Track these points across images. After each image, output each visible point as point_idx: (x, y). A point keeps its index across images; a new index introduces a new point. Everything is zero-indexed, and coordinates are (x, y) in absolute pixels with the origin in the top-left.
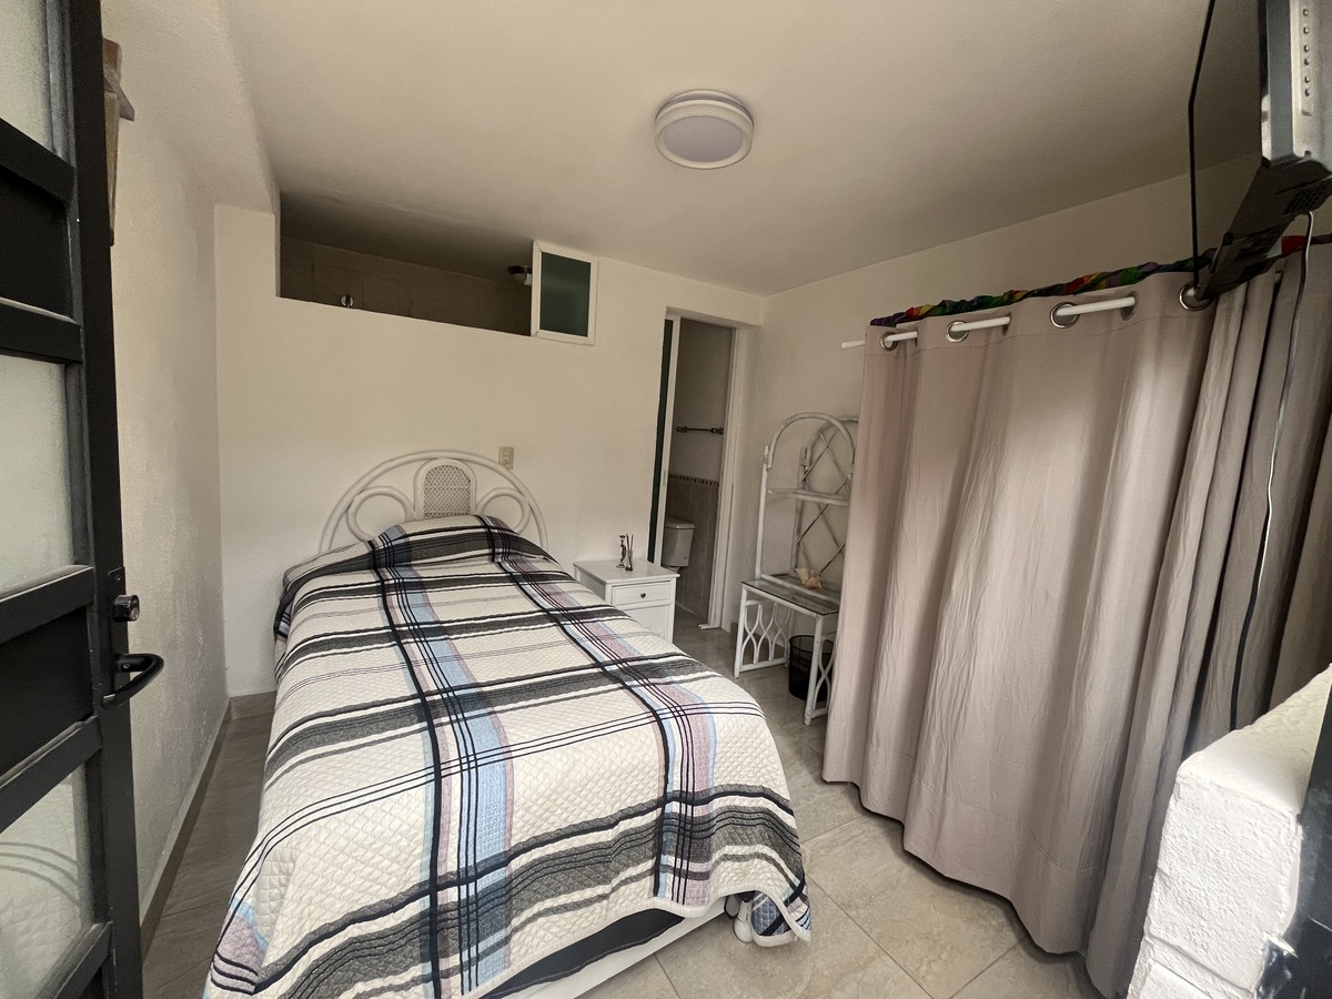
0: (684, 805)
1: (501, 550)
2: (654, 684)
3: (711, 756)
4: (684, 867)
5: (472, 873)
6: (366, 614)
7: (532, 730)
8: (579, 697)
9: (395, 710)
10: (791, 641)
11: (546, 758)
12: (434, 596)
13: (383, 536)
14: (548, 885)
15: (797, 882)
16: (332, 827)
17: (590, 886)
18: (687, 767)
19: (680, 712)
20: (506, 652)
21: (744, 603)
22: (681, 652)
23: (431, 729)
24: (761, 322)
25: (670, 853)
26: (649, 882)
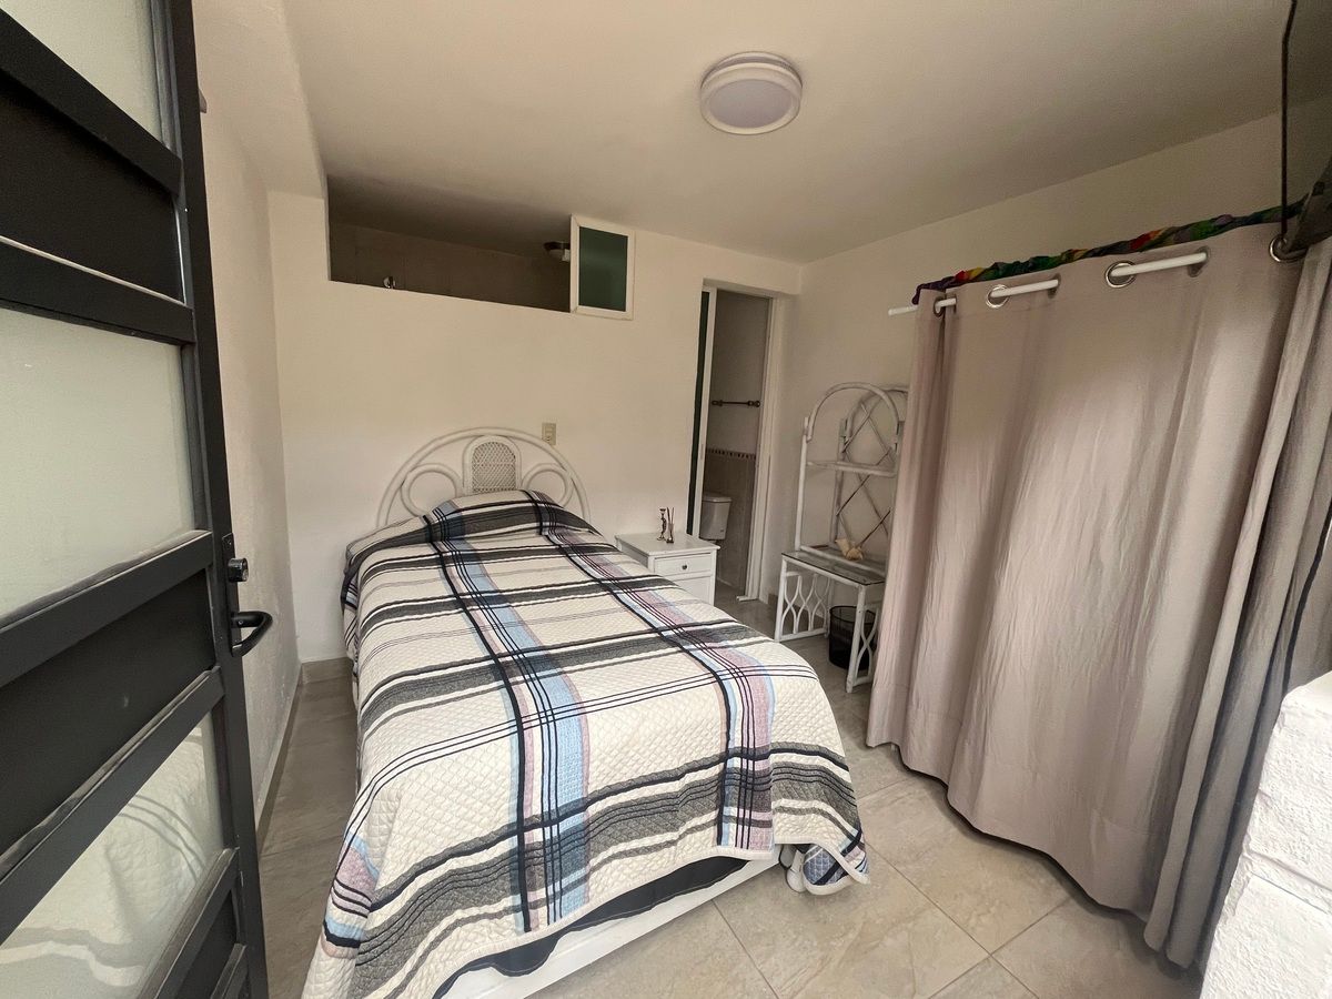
0: (745, 761)
1: (548, 524)
2: (710, 648)
3: (770, 715)
4: (747, 816)
5: (554, 816)
6: (431, 585)
7: (600, 689)
8: (641, 659)
9: (472, 670)
10: (831, 611)
11: (617, 714)
12: (491, 567)
13: (437, 511)
14: (621, 831)
15: (854, 833)
16: (431, 771)
17: (659, 832)
18: (748, 723)
19: (739, 674)
20: (567, 618)
21: (784, 574)
22: (731, 618)
23: (508, 686)
24: (797, 291)
25: (732, 805)
26: (712, 831)
